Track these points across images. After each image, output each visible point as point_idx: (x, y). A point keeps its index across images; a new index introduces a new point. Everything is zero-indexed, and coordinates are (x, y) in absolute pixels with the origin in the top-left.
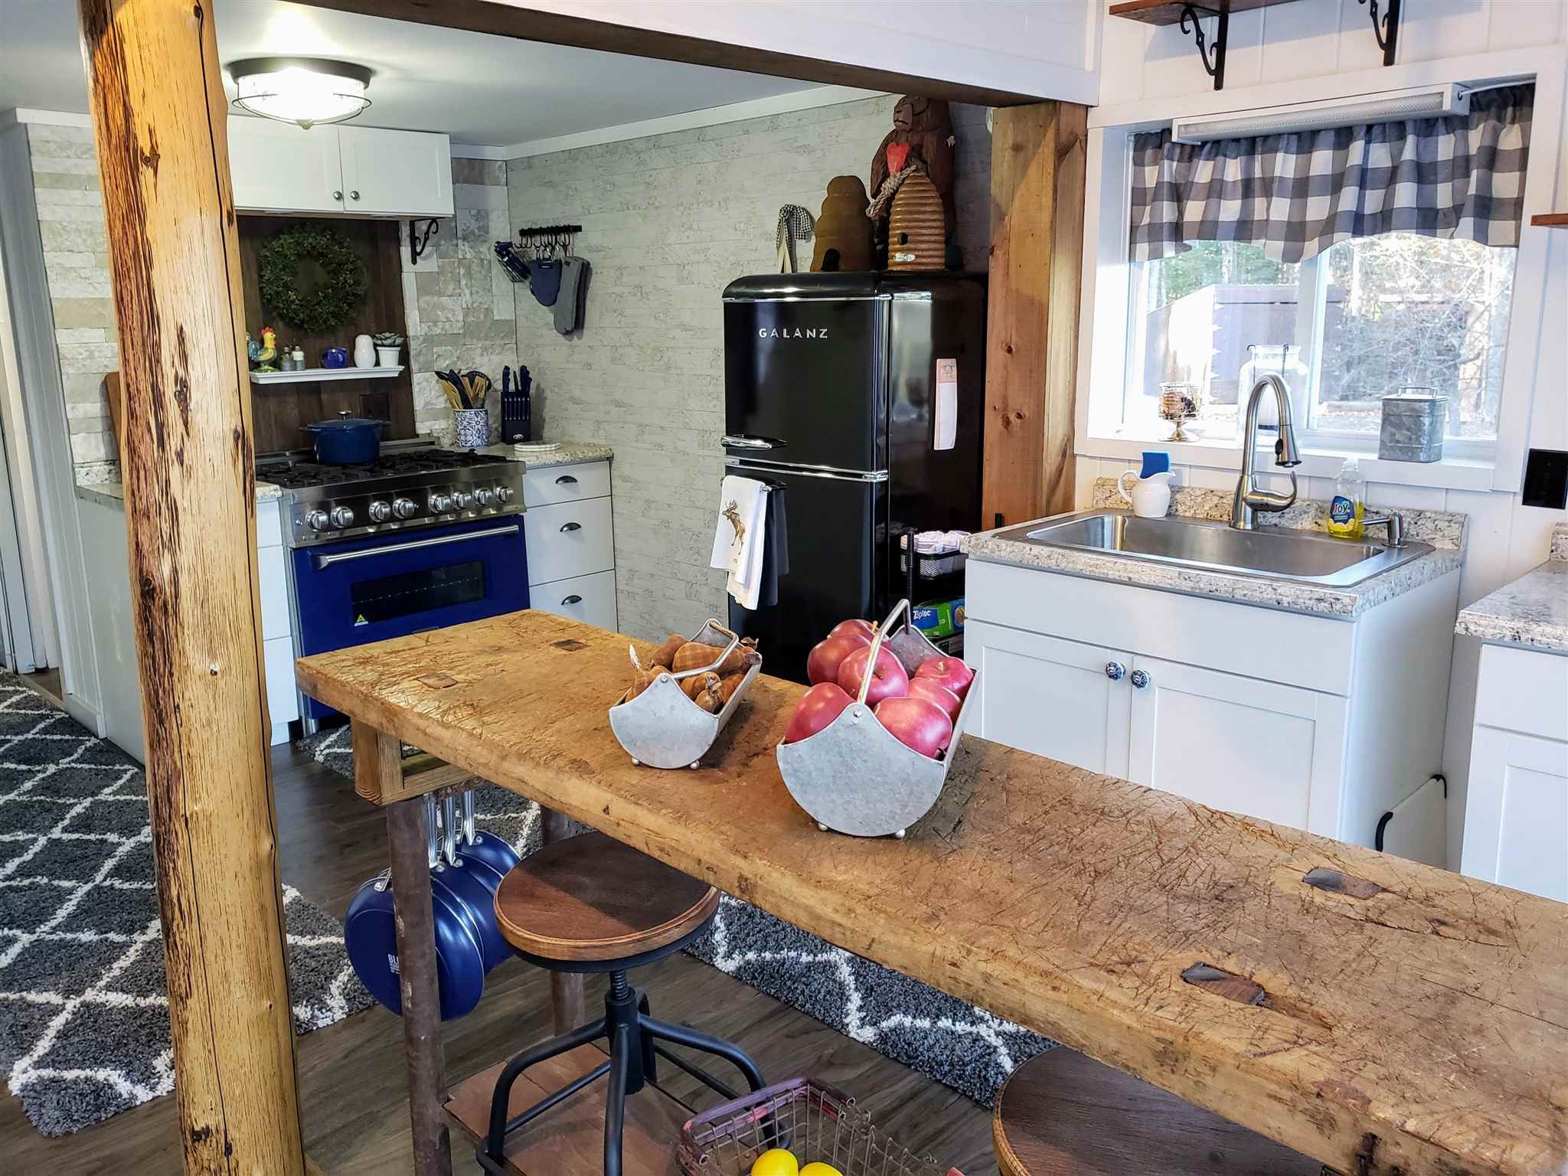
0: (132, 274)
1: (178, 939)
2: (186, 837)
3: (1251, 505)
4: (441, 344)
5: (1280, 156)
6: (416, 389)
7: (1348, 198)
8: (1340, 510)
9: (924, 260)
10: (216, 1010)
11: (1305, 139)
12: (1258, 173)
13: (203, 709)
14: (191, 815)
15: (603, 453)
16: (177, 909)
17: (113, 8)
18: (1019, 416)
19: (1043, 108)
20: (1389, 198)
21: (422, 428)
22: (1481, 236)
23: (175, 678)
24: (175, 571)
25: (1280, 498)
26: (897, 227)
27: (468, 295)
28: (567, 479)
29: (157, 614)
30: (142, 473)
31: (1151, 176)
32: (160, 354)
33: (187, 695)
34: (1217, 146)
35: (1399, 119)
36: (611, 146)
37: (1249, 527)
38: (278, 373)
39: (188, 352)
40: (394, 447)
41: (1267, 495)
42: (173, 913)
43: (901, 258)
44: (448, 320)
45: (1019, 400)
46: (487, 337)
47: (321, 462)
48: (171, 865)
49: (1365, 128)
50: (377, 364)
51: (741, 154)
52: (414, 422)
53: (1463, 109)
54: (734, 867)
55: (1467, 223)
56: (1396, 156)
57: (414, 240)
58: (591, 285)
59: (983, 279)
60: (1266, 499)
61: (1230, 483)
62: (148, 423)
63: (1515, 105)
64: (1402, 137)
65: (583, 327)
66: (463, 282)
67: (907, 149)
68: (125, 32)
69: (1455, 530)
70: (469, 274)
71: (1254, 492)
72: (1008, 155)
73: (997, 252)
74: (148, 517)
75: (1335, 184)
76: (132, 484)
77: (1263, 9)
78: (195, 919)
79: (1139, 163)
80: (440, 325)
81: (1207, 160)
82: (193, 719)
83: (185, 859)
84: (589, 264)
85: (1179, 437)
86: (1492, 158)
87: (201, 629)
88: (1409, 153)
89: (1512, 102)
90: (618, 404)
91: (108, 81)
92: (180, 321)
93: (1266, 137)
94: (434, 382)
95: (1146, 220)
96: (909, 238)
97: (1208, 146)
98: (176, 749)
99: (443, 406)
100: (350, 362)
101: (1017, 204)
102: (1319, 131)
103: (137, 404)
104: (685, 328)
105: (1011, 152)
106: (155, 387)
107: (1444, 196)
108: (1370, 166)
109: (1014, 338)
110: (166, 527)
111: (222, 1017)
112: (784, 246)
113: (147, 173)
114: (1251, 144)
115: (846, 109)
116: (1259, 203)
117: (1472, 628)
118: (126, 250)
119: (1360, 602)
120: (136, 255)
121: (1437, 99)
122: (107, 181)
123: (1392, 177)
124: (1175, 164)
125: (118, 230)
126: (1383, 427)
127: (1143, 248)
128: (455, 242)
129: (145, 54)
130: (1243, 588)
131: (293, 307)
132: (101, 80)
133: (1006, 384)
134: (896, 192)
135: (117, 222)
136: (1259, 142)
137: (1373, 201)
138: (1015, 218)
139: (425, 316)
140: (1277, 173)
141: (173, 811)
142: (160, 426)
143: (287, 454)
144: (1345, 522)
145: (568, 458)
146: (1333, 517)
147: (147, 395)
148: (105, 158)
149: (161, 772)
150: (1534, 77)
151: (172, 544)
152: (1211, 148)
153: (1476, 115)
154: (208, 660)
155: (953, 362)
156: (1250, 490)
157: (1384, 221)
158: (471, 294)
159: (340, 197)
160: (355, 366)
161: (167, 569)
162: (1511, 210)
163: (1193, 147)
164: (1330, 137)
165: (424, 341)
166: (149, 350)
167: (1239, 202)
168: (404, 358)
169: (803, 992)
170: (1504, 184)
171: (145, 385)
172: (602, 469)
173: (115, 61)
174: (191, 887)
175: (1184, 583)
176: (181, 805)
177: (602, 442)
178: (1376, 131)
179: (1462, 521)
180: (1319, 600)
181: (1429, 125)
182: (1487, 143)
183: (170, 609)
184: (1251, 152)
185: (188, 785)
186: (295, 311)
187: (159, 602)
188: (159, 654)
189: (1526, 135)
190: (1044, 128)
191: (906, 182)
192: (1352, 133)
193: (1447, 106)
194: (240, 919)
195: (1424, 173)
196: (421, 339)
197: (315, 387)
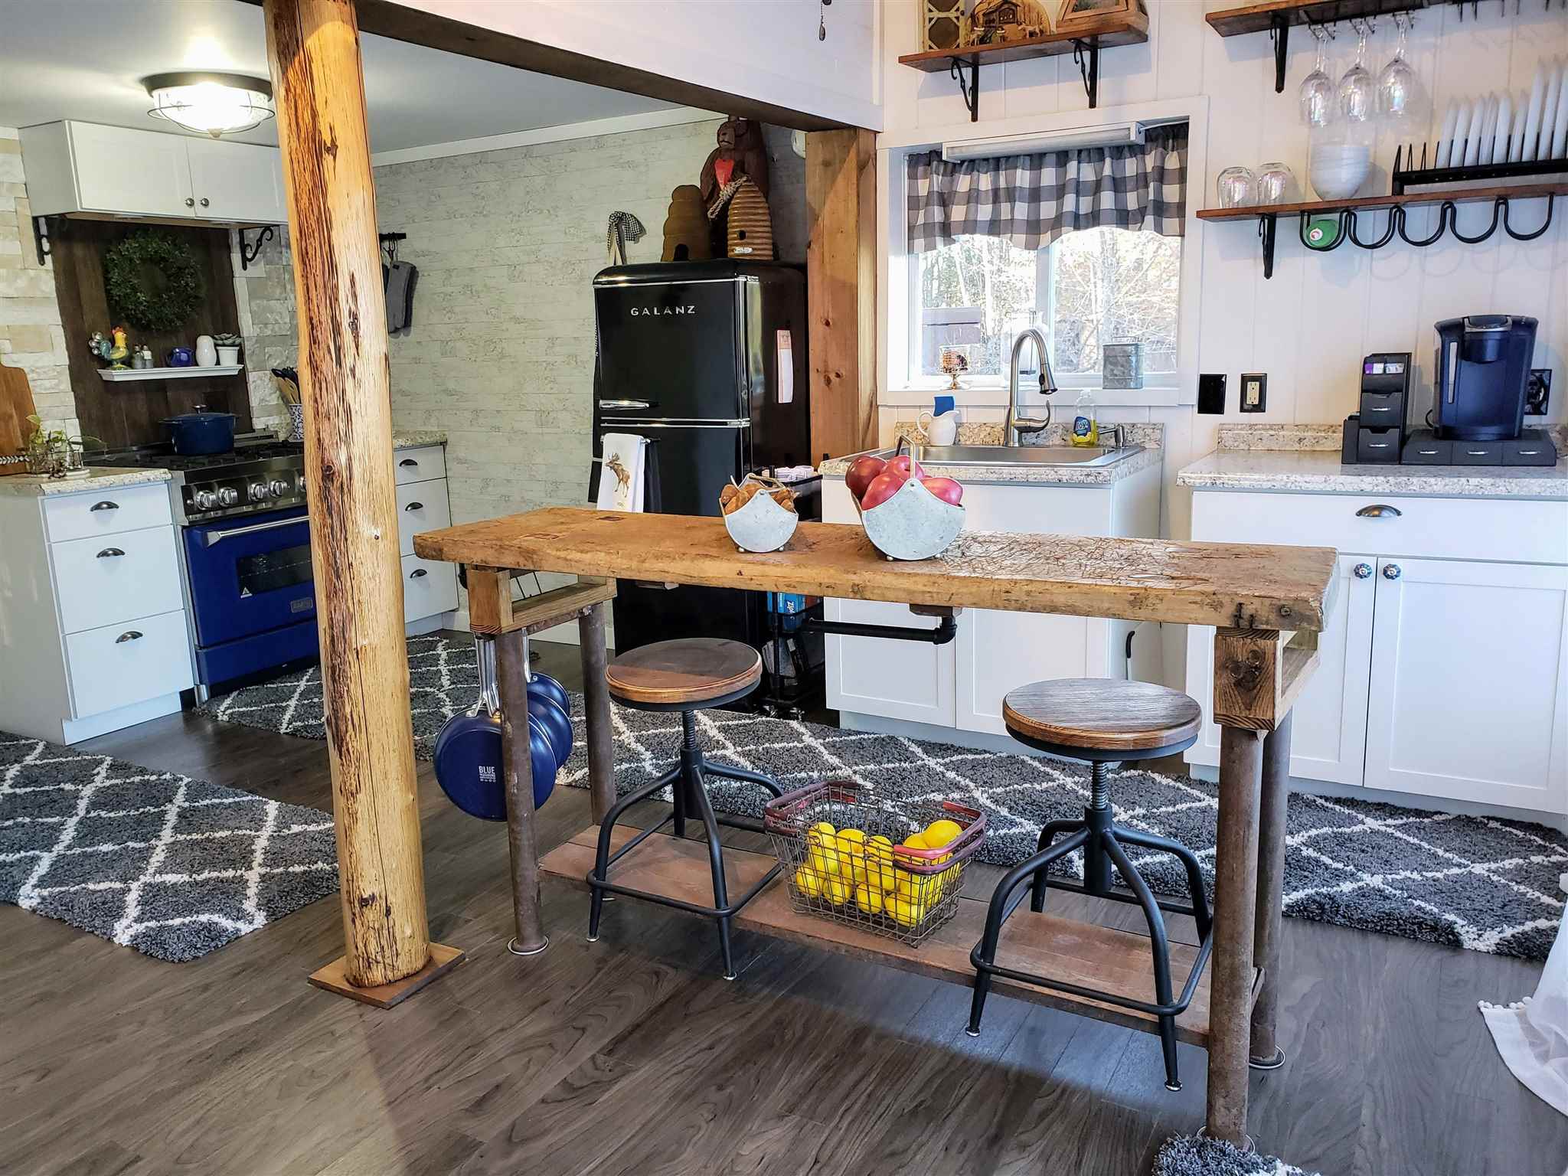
0: (316, 234)
1: (350, 748)
2: (357, 666)
3: (1018, 428)
4: (272, 344)
5: (1019, 171)
6: (251, 387)
7: (1069, 202)
8: (1081, 429)
9: (759, 252)
10: (379, 802)
11: (1036, 159)
12: (1002, 184)
13: (370, 565)
14: (361, 649)
15: (438, 438)
16: (350, 723)
17: (305, 34)
18: (838, 375)
19: (845, 133)
20: (1096, 202)
21: (258, 424)
22: (1159, 228)
23: (349, 542)
24: (350, 459)
25: (1039, 421)
26: (734, 226)
28: (408, 463)
29: (335, 493)
30: (324, 385)
31: (923, 187)
32: (337, 294)
33: (358, 555)
34: (972, 164)
35: (1100, 146)
36: (435, 162)
37: (1017, 445)
38: (130, 371)
39: (358, 293)
40: (241, 439)
41: (1030, 420)
42: (347, 727)
43: (740, 250)
44: (277, 322)
45: (836, 363)
47: (179, 453)
48: (346, 688)
49: (1076, 152)
50: (218, 363)
51: (568, 169)
52: (251, 418)
53: (1141, 141)
54: (848, 580)
55: (1149, 219)
56: (1099, 172)
57: (243, 248)
58: (418, 286)
59: (803, 268)
60: (1029, 424)
61: (1000, 417)
62: (328, 347)
63: (1173, 139)
64: (1103, 160)
65: (410, 326)
67: (732, 163)
68: (313, 55)
69: (1157, 434)
71: (1020, 419)
72: (819, 170)
73: (813, 246)
74: (329, 419)
75: (1060, 192)
76: (315, 394)
77: (1003, 64)
78: (364, 729)
79: (913, 176)
80: (270, 327)
81: (965, 174)
82: (362, 573)
83: (356, 683)
84: (415, 267)
85: (955, 386)
86: (1161, 174)
87: (368, 503)
88: (1107, 171)
89: (1171, 136)
90: (449, 393)
91: (298, 91)
92: (352, 269)
93: (1008, 158)
94: (267, 380)
95: (921, 221)
96: (747, 234)
97: (966, 164)
98: (350, 598)
99: (276, 402)
100: (193, 361)
101: (827, 207)
102: (1045, 154)
103: (319, 333)
104: (517, 320)
105: (822, 167)
106: (333, 318)
107: (1132, 201)
108: (1081, 180)
109: (831, 315)
110: (342, 426)
111: (383, 807)
112: (615, 246)
113: (328, 158)
114: (997, 163)
115: (667, 132)
116: (1005, 207)
117: (1187, 480)
118: (312, 216)
119: (1114, 474)
120: (319, 220)
121: (1125, 133)
122: (296, 165)
123: (1097, 187)
124: (940, 177)
125: (305, 200)
126: (1105, 366)
127: (919, 243)
129: (327, 72)
130: (1034, 474)
131: (142, 308)
132: (292, 90)
133: (826, 351)
134: (731, 198)
135: (304, 196)
136: (1003, 161)
137: (1086, 205)
138: (826, 219)
139: (258, 318)
140: (1018, 184)
141: (347, 646)
142: (338, 349)
143: (134, 448)
144: (1085, 435)
145: (409, 443)
146: (1075, 432)
147: (327, 325)
148: (294, 148)
149: (337, 617)
150: (1188, 118)
151: (347, 439)
152: (968, 166)
153: (1149, 145)
154: (373, 528)
155: (787, 333)
156: (1016, 418)
157: (1094, 219)
159: (191, 203)
160: (197, 365)
161: (343, 459)
162: (1174, 210)
163: (954, 164)
164: (1052, 158)
165: (257, 341)
166: (329, 292)
167: (990, 207)
168: (241, 359)
169: (743, 803)
170: (1171, 193)
171: (325, 317)
172: (436, 455)
173: (304, 75)
174: (361, 704)
175: (991, 475)
176: (354, 640)
177: (433, 429)
178: (1084, 155)
179: (1160, 428)
180: (1088, 475)
181: (1119, 151)
182: (1158, 164)
183: (345, 489)
184: (997, 169)
185: (359, 624)
186: (142, 312)
187: (336, 483)
188: (336, 524)
189: (1183, 160)
190: (847, 149)
191: (740, 190)
192: (1067, 156)
193: (1133, 138)
194: (395, 729)
195: (1118, 185)
196: (254, 340)
197: (161, 385)
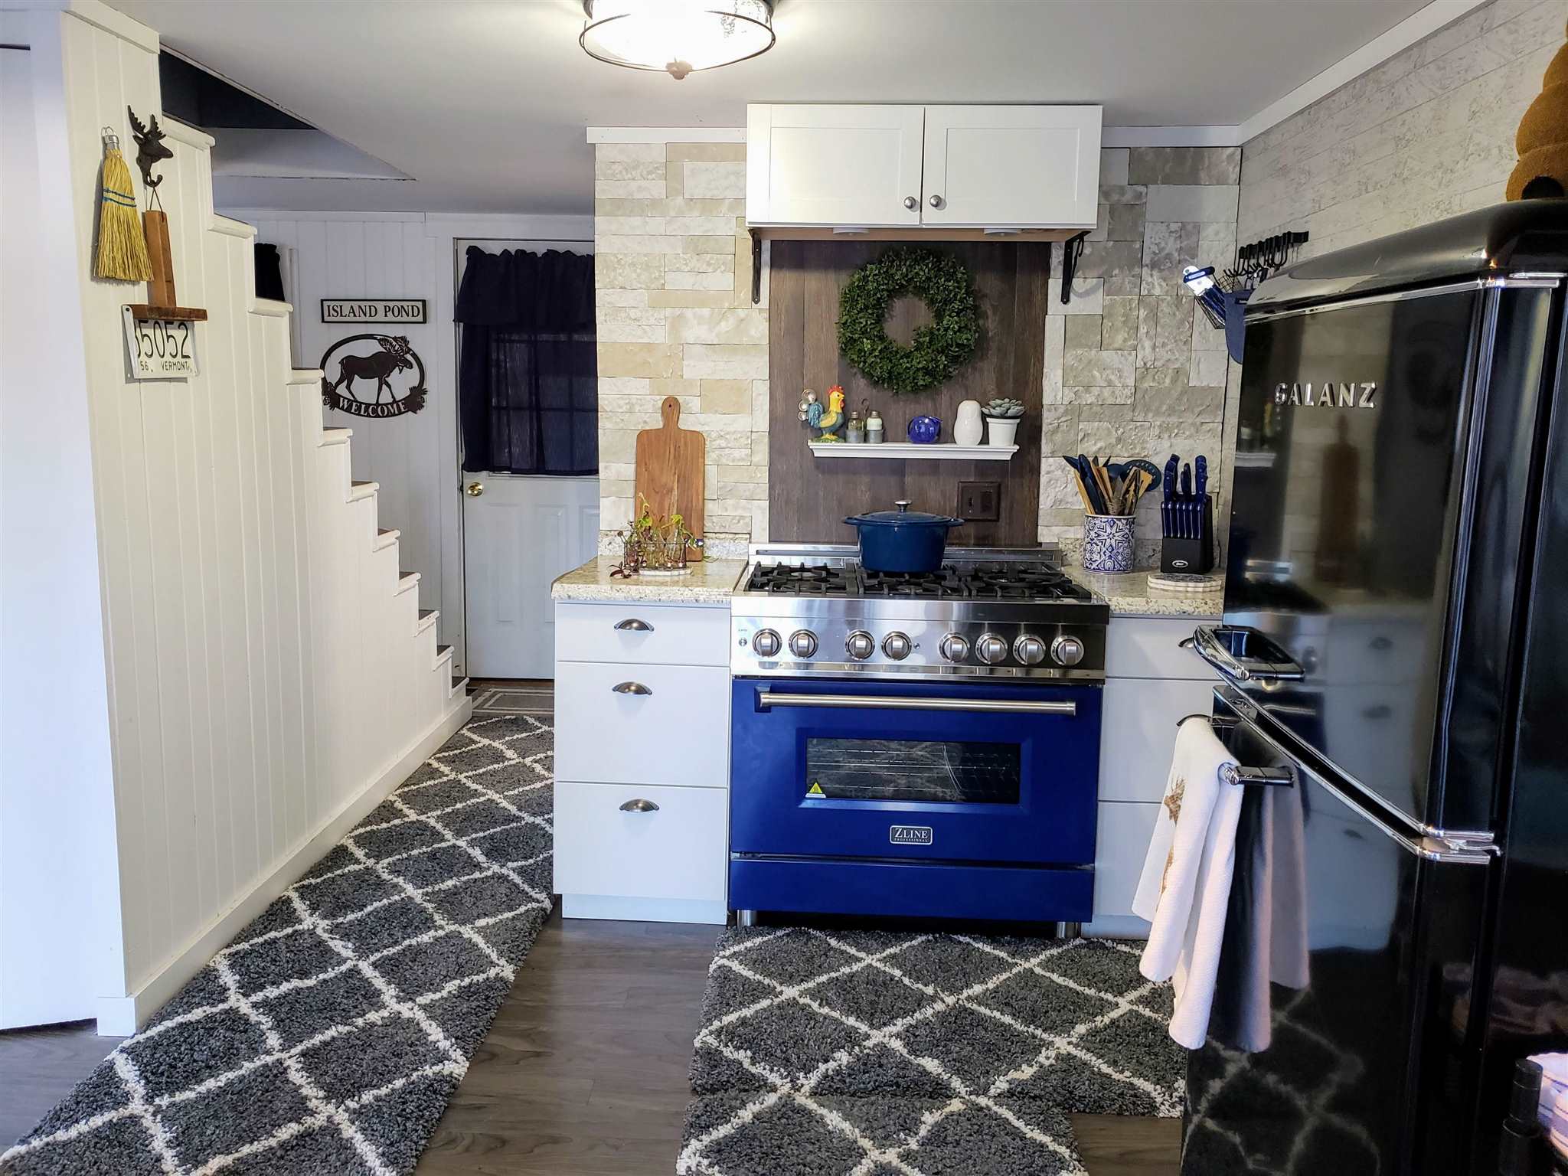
4: (1094, 417)
6: (1044, 479)
27: (1148, 350)
44: (1110, 384)
46: (1172, 411)
50: (985, 440)
57: (1068, 270)
66: (1143, 329)
70: (1154, 317)
80: (1095, 391)
94: (1072, 472)
128: (1137, 270)
139: (1072, 377)
158: (1154, 347)
159: (913, 205)
160: (953, 443)
165: (1066, 412)
168: (1027, 435)
196: (1062, 410)
